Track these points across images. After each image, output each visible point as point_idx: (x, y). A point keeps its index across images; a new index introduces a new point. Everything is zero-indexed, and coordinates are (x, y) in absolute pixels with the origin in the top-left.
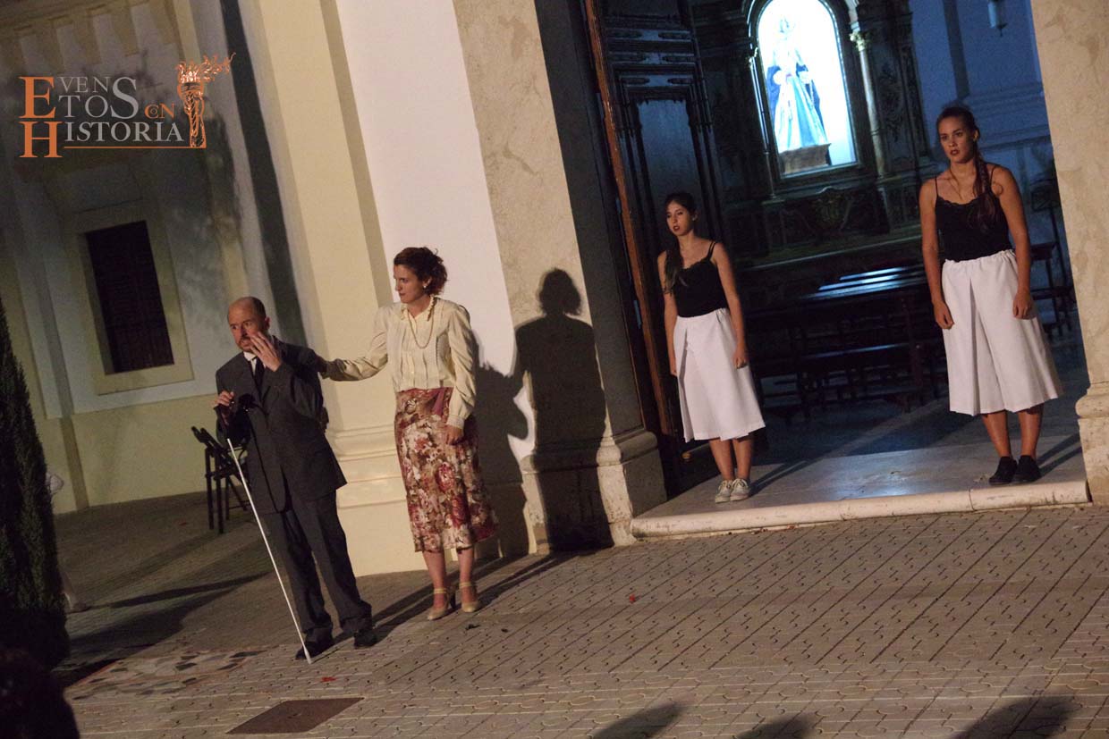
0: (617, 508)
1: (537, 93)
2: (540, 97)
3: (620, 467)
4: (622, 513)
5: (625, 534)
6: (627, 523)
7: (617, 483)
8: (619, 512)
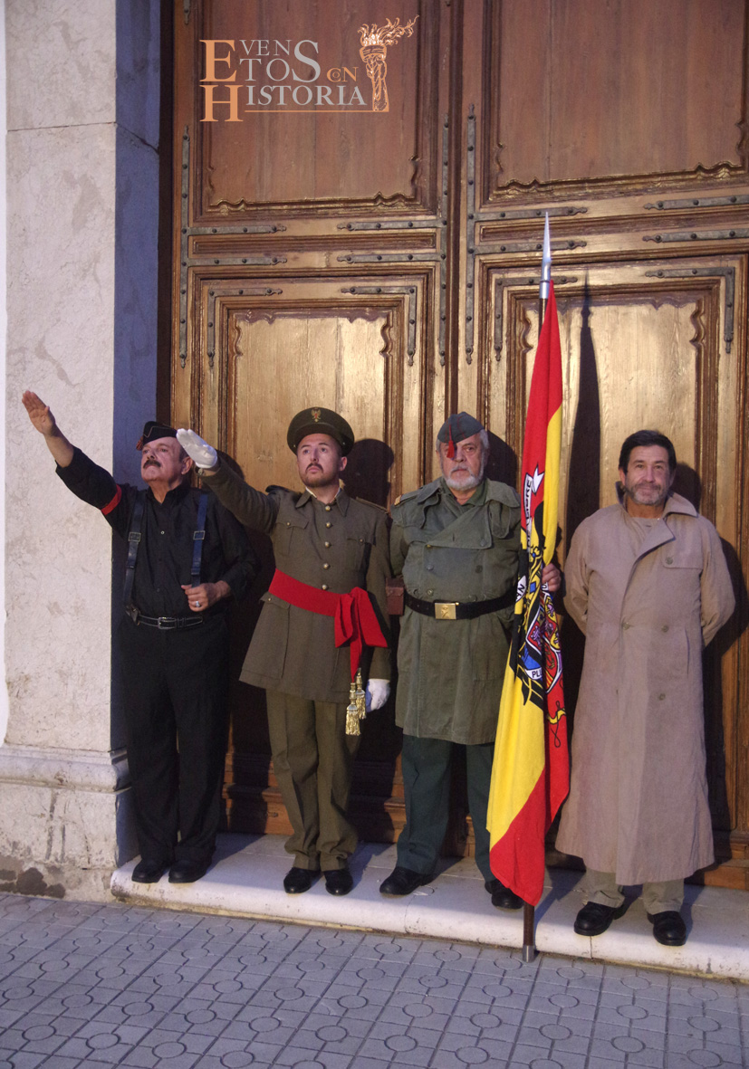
0: (97, 851)
1: (97, 280)
2: (100, 287)
3: (112, 797)
4: (102, 859)
5: (102, 888)
6: (108, 874)
7: (104, 817)
8: (99, 857)
